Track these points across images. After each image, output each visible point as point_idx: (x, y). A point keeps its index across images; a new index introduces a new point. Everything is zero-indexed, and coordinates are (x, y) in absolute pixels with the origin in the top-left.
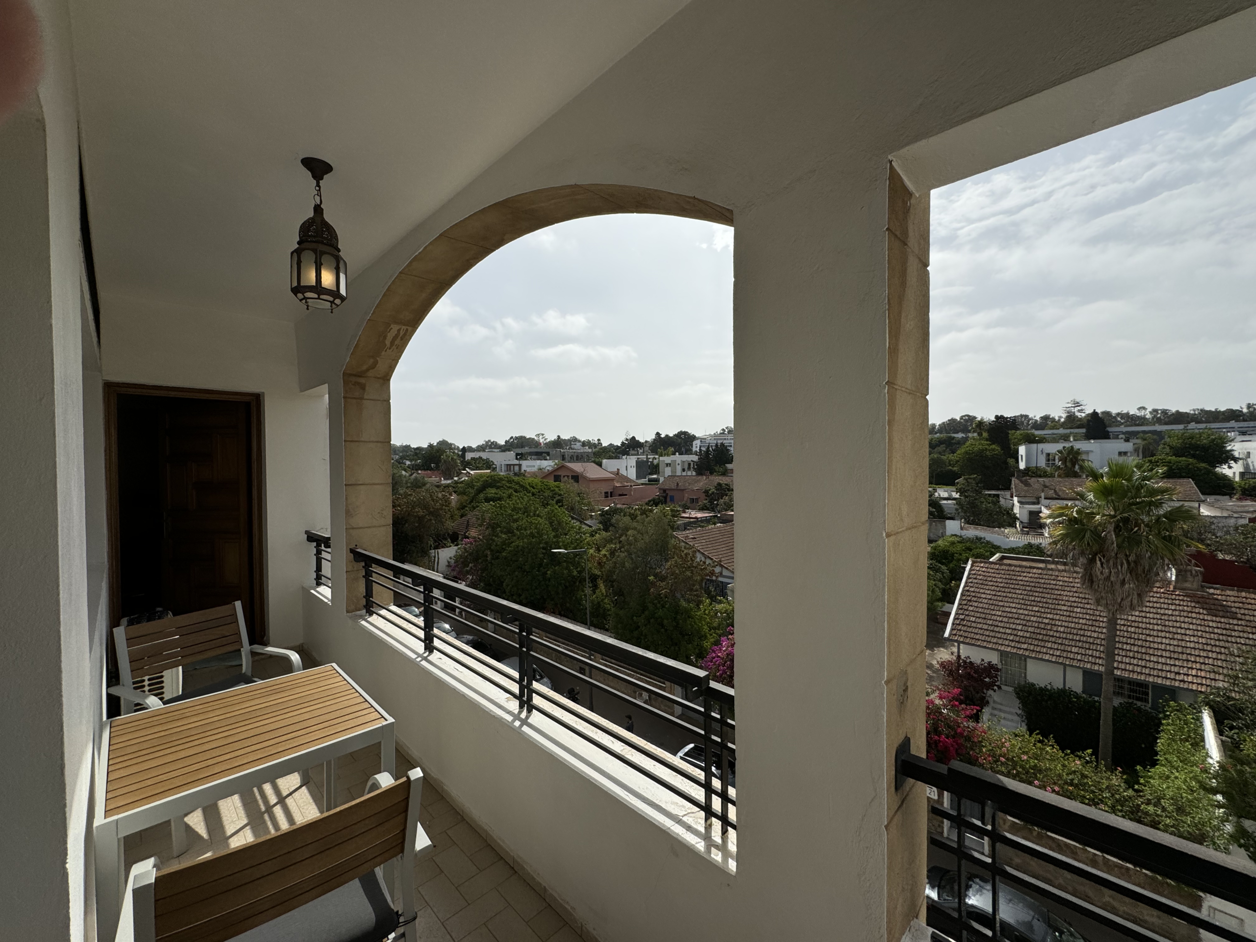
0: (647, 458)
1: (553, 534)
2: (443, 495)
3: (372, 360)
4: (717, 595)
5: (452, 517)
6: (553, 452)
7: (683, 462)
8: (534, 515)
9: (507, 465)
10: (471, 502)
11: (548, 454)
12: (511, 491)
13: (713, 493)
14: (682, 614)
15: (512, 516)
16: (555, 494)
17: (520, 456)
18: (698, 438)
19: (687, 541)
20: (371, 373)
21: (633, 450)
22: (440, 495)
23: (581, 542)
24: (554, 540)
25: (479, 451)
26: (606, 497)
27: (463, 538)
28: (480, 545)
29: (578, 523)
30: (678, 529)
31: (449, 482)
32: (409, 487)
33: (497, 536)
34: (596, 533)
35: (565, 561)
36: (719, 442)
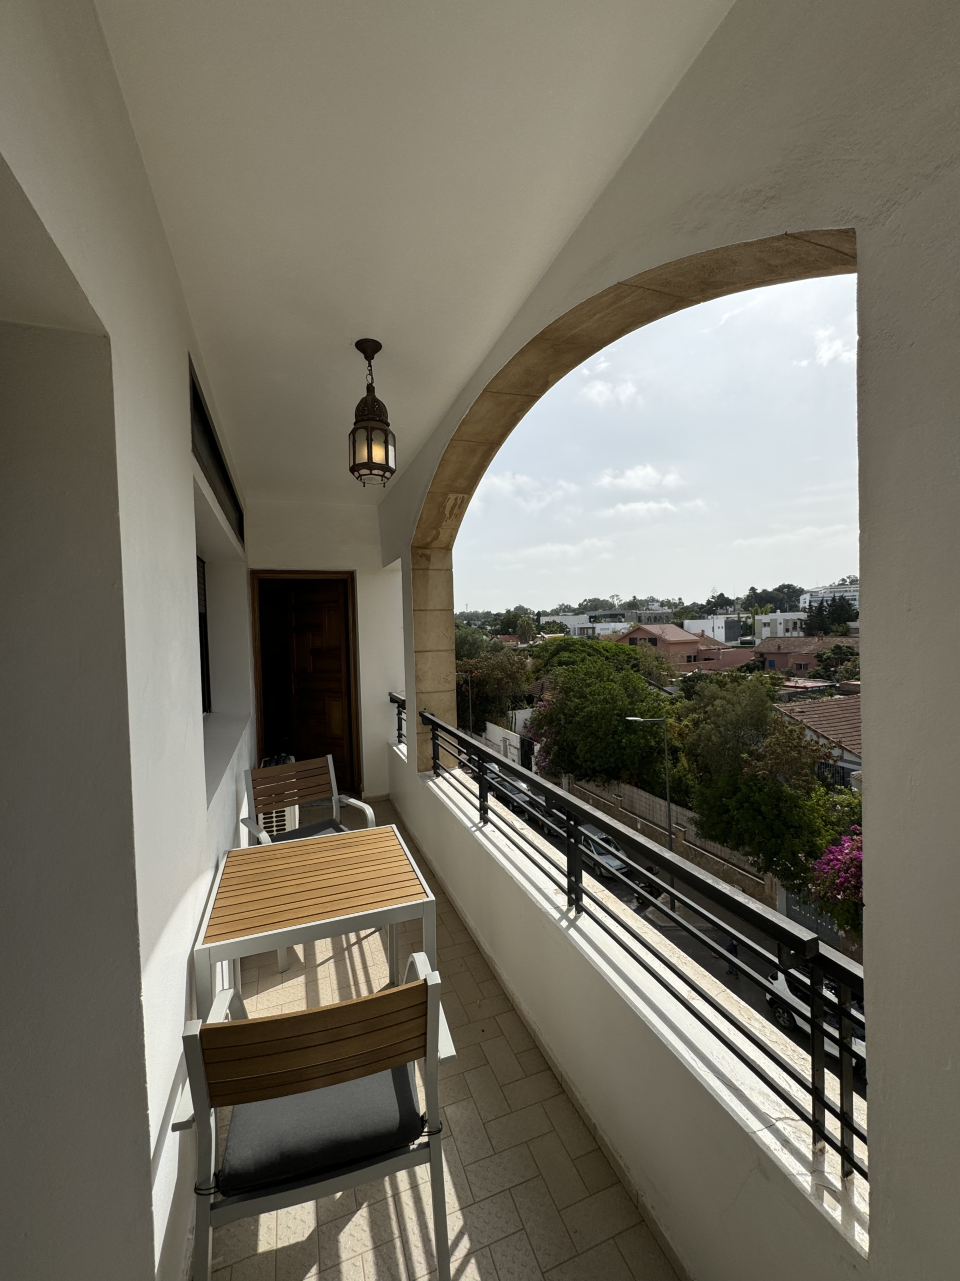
0: (739, 617)
1: (629, 700)
2: (519, 659)
3: (435, 532)
4: (836, 783)
5: (528, 680)
6: (628, 614)
7: (786, 621)
8: (608, 680)
9: (581, 628)
10: (546, 665)
11: (623, 616)
12: (584, 654)
13: (829, 658)
14: (786, 801)
15: (585, 680)
16: (631, 658)
17: (594, 619)
18: (806, 592)
19: (792, 715)
20: (434, 545)
21: (721, 608)
22: (516, 659)
23: (660, 710)
24: (630, 707)
25: (553, 615)
26: (689, 661)
27: (537, 701)
28: (554, 708)
29: (656, 690)
30: (780, 699)
31: (525, 645)
32: (490, 651)
33: (570, 700)
34: (677, 701)
35: (641, 730)
36: (837, 595)
